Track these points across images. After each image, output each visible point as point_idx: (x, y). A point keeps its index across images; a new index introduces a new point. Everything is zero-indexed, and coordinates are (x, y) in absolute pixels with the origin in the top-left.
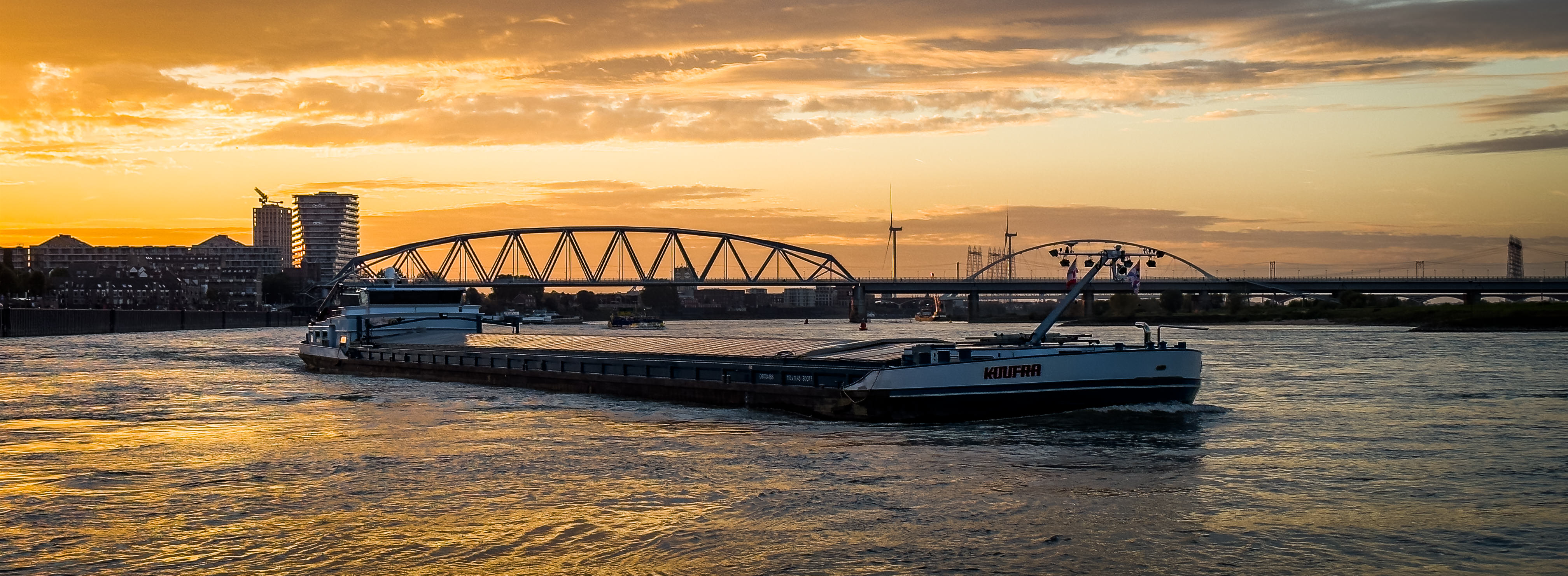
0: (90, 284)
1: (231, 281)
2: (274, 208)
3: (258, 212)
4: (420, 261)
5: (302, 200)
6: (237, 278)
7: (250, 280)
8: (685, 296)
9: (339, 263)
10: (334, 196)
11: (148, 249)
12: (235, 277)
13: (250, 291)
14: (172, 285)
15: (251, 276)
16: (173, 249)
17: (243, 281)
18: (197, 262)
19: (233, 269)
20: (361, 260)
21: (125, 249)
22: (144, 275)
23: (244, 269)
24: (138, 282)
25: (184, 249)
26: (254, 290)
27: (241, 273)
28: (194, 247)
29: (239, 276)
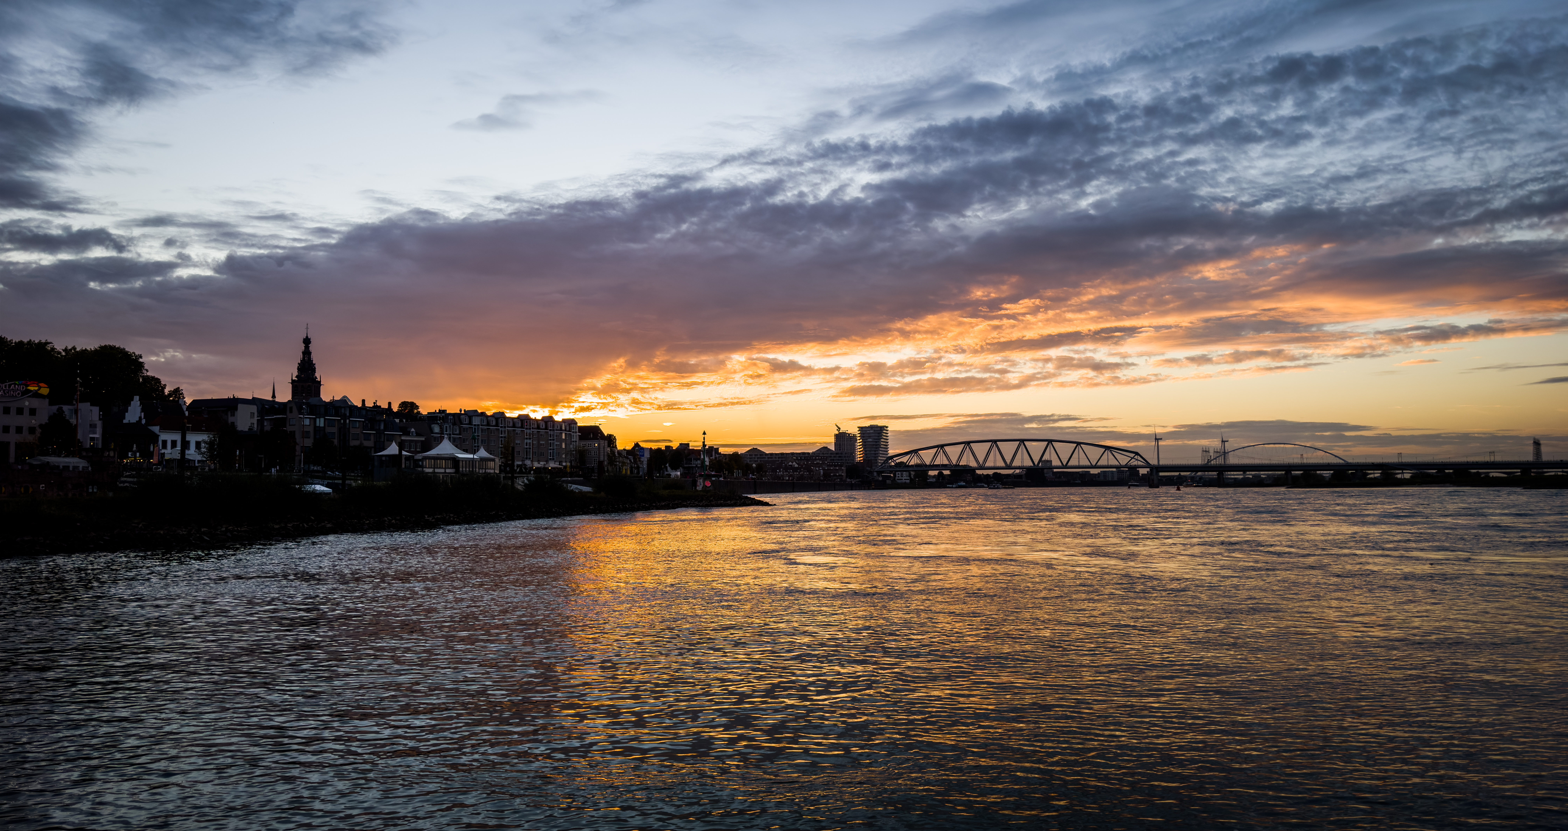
0: (774, 470)
1: (832, 468)
2: (844, 434)
3: (836, 436)
4: (920, 457)
5: (861, 429)
7: (838, 468)
8: (1048, 475)
9: (881, 459)
10: (877, 427)
11: (792, 454)
14: (810, 471)
15: (841, 466)
16: (804, 453)
18: (816, 459)
19: (830, 463)
20: (892, 457)
21: (782, 454)
22: (796, 466)
24: (795, 469)
25: (808, 453)
26: (842, 473)
28: (813, 453)
29: (835, 466)
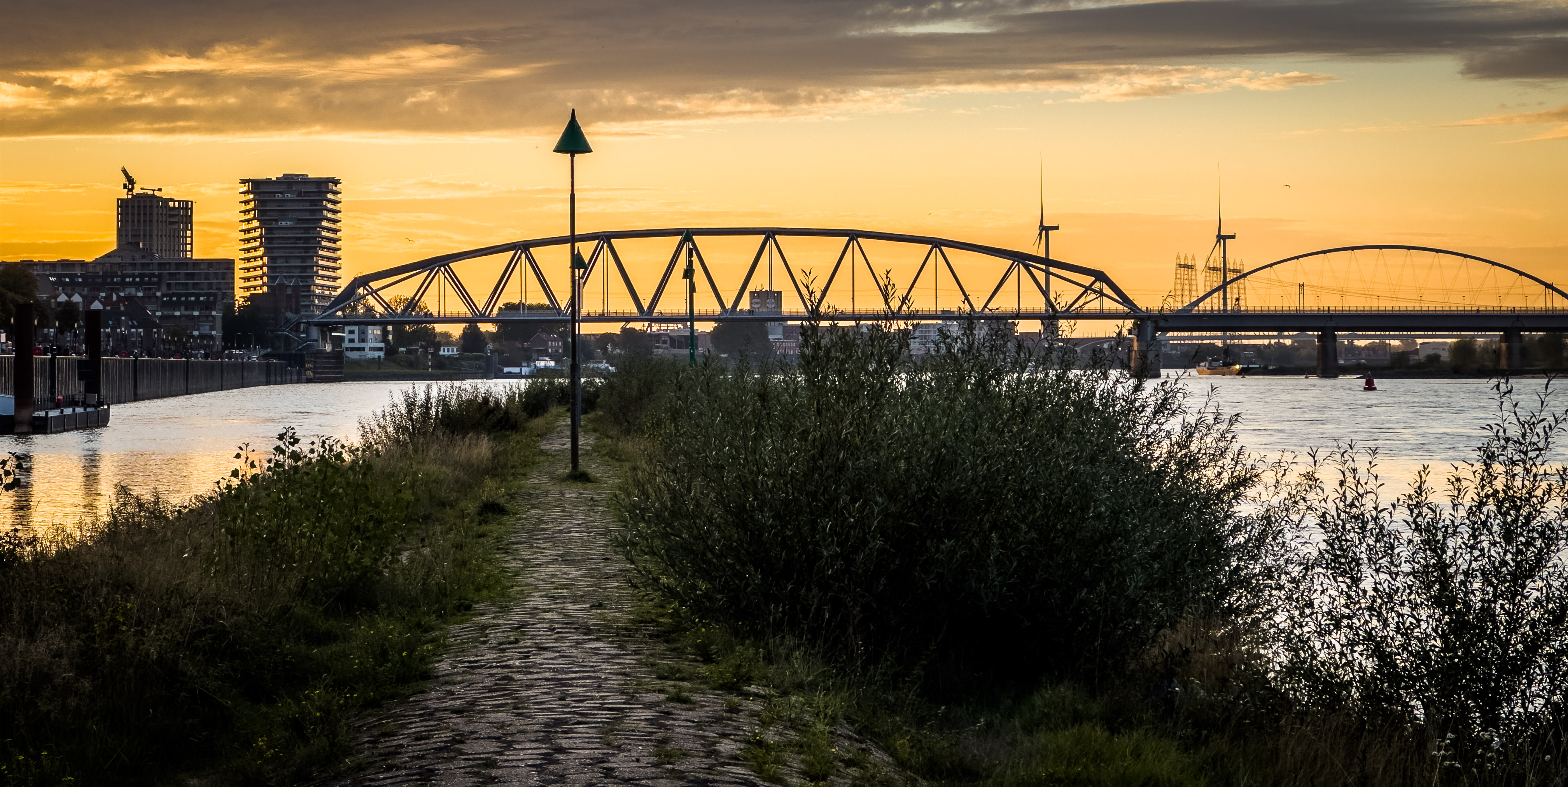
1: (177, 313)
2: (151, 199)
3: (124, 206)
4: (457, 283)
5: (258, 188)
6: (186, 309)
7: (207, 313)
12: (183, 308)
13: (206, 330)
17: (196, 313)
18: (124, 285)
19: (179, 296)
20: (366, 280)
23: (197, 296)
26: (212, 328)
27: (191, 302)
28: (97, 262)
